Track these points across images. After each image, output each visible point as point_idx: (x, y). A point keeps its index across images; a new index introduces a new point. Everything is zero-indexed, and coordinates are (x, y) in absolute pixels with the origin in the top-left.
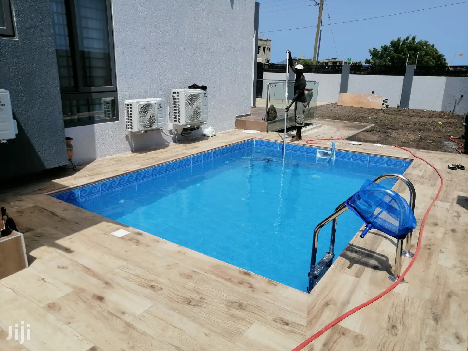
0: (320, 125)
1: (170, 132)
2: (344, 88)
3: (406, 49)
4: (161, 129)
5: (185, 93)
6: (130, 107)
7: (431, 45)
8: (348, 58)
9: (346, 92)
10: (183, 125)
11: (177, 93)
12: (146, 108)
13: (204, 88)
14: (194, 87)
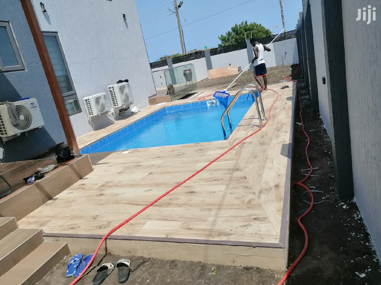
0: (202, 91)
1: (112, 114)
3: (243, 31)
4: (109, 111)
5: (117, 86)
6: (89, 101)
7: (259, 24)
8: (205, 48)
9: (212, 69)
10: (120, 107)
11: (112, 88)
12: (97, 100)
13: (127, 81)
14: (120, 81)
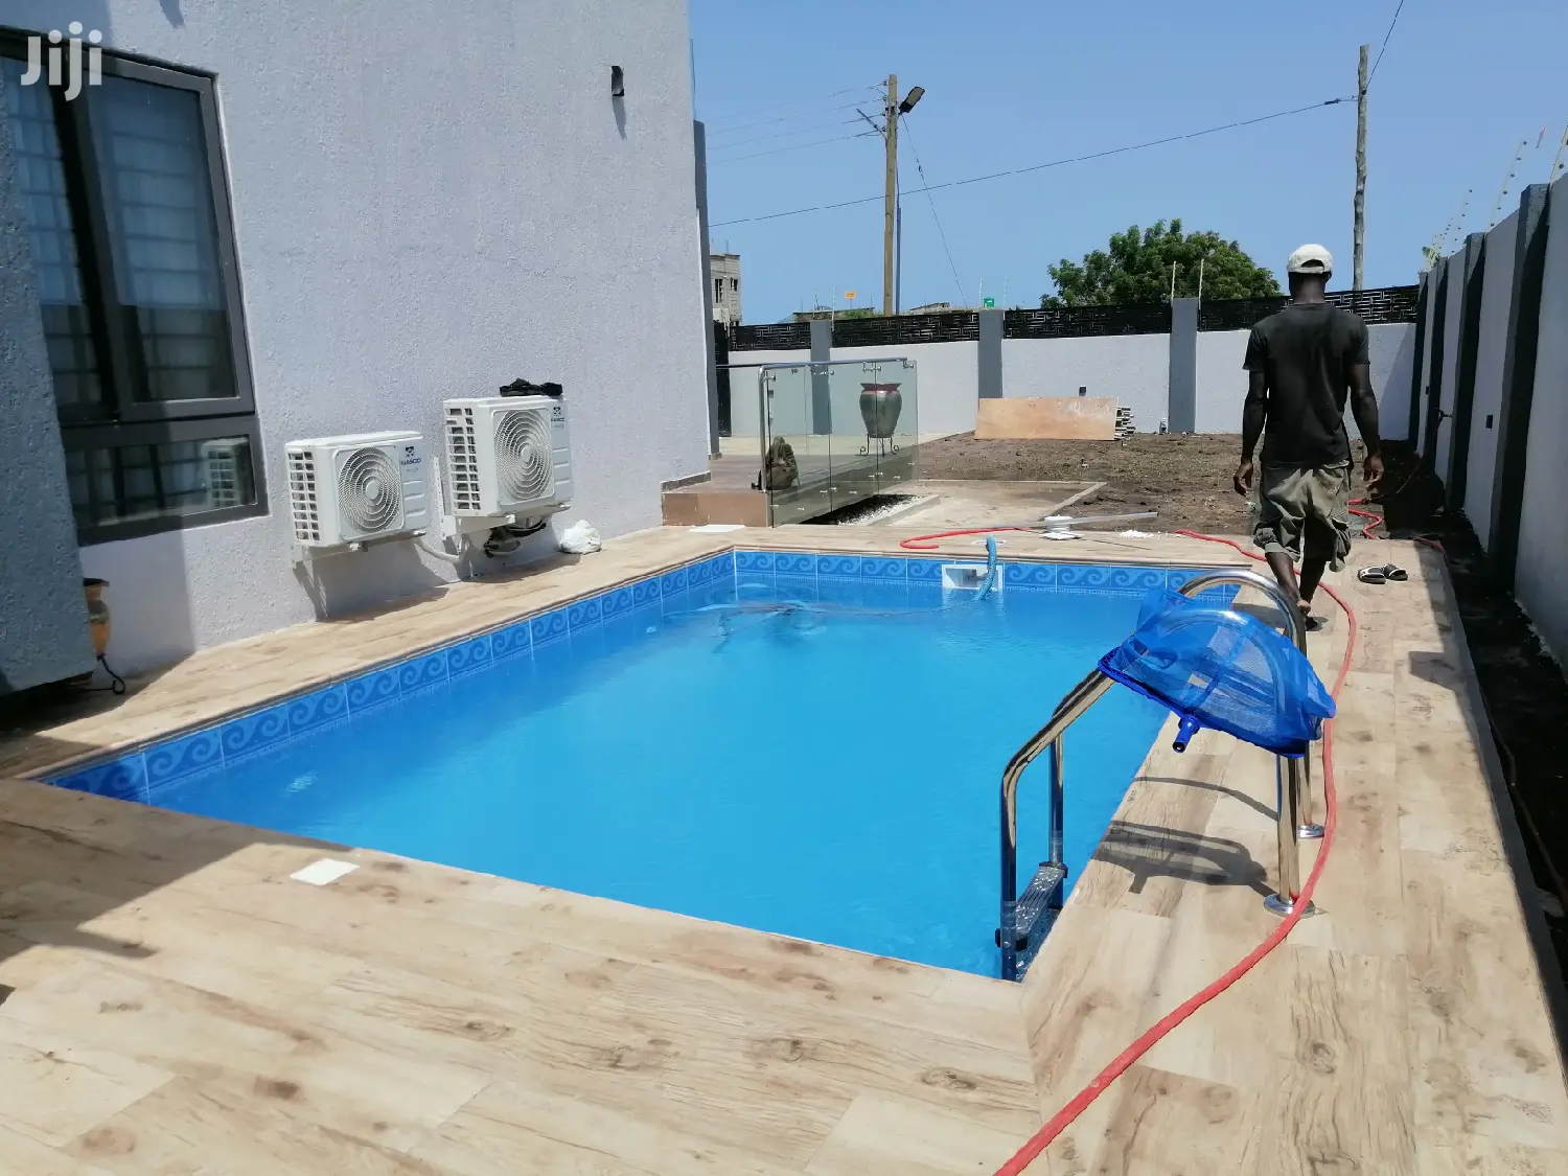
0: (933, 496)
1: (449, 545)
2: (990, 384)
3: (1158, 258)
4: (416, 533)
5: (491, 409)
6: (308, 461)
7: (1229, 243)
8: (986, 300)
9: (999, 395)
10: (491, 517)
11: (464, 412)
12: (361, 464)
13: (553, 390)
14: (521, 388)
